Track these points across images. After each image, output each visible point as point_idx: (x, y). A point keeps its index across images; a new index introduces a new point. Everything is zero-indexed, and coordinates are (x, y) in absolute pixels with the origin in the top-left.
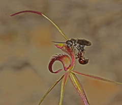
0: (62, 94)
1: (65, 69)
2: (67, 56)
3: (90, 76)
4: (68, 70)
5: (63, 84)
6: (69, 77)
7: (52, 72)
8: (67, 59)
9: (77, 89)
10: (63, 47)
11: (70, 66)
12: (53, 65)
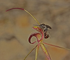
0: (36, 56)
1: (38, 41)
2: (39, 34)
3: (53, 46)
4: (40, 42)
5: (37, 50)
6: (41, 46)
7: (31, 43)
8: (39, 35)
9: (45, 53)
10: (37, 29)
11: (41, 39)
12: (31, 39)
